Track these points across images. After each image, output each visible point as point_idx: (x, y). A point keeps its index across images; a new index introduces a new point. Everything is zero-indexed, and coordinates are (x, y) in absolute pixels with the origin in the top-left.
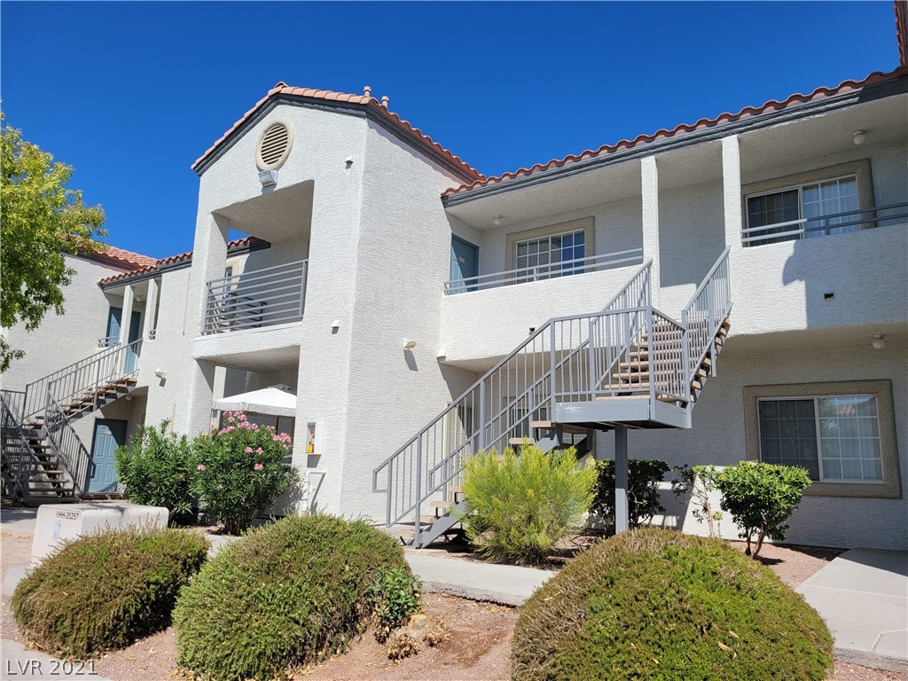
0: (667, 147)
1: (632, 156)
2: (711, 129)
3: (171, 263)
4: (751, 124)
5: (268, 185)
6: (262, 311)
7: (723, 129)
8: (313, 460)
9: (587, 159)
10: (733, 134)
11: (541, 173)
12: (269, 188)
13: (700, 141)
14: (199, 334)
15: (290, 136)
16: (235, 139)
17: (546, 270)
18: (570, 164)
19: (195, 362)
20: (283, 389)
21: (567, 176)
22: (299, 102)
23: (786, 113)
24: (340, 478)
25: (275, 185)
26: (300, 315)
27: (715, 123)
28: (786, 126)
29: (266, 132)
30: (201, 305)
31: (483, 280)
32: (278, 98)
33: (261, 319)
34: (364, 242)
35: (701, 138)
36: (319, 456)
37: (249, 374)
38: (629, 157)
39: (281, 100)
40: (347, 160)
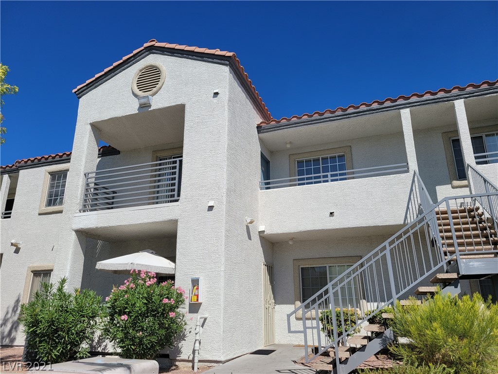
0: (418, 104)
1: (395, 108)
2: (448, 95)
3: (29, 163)
4: (473, 93)
5: (144, 106)
6: (113, 198)
7: (455, 95)
8: (195, 308)
9: (363, 108)
10: (461, 98)
11: (330, 115)
12: (144, 109)
13: (440, 102)
14: (78, 211)
15: (163, 75)
16: (113, 74)
17: (336, 175)
18: (351, 110)
19: (74, 233)
20: (152, 253)
21: (349, 117)
22: (170, 53)
23: (494, 89)
24: (221, 321)
25: (150, 106)
26: (176, 198)
27: (450, 91)
28: (494, 96)
29: (141, 71)
30: (80, 190)
31: (273, 183)
32: (151, 50)
33: (113, 203)
34: (230, 148)
35: (441, 100)
36: (201, 303)
37: (100, 242)
38: (392, 108)
39: (154, 51)
40: (215, 91)
